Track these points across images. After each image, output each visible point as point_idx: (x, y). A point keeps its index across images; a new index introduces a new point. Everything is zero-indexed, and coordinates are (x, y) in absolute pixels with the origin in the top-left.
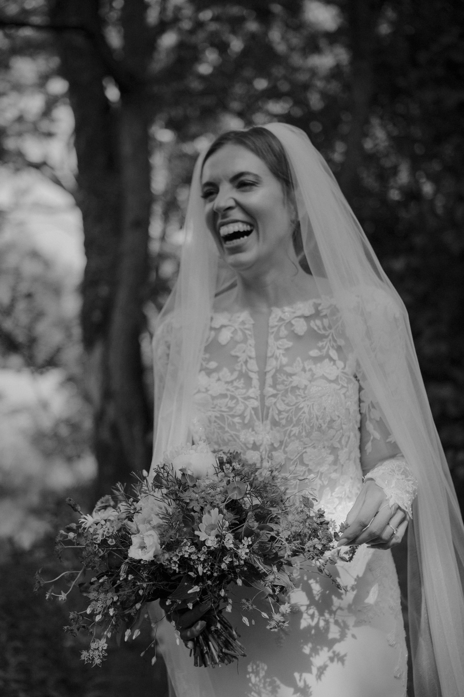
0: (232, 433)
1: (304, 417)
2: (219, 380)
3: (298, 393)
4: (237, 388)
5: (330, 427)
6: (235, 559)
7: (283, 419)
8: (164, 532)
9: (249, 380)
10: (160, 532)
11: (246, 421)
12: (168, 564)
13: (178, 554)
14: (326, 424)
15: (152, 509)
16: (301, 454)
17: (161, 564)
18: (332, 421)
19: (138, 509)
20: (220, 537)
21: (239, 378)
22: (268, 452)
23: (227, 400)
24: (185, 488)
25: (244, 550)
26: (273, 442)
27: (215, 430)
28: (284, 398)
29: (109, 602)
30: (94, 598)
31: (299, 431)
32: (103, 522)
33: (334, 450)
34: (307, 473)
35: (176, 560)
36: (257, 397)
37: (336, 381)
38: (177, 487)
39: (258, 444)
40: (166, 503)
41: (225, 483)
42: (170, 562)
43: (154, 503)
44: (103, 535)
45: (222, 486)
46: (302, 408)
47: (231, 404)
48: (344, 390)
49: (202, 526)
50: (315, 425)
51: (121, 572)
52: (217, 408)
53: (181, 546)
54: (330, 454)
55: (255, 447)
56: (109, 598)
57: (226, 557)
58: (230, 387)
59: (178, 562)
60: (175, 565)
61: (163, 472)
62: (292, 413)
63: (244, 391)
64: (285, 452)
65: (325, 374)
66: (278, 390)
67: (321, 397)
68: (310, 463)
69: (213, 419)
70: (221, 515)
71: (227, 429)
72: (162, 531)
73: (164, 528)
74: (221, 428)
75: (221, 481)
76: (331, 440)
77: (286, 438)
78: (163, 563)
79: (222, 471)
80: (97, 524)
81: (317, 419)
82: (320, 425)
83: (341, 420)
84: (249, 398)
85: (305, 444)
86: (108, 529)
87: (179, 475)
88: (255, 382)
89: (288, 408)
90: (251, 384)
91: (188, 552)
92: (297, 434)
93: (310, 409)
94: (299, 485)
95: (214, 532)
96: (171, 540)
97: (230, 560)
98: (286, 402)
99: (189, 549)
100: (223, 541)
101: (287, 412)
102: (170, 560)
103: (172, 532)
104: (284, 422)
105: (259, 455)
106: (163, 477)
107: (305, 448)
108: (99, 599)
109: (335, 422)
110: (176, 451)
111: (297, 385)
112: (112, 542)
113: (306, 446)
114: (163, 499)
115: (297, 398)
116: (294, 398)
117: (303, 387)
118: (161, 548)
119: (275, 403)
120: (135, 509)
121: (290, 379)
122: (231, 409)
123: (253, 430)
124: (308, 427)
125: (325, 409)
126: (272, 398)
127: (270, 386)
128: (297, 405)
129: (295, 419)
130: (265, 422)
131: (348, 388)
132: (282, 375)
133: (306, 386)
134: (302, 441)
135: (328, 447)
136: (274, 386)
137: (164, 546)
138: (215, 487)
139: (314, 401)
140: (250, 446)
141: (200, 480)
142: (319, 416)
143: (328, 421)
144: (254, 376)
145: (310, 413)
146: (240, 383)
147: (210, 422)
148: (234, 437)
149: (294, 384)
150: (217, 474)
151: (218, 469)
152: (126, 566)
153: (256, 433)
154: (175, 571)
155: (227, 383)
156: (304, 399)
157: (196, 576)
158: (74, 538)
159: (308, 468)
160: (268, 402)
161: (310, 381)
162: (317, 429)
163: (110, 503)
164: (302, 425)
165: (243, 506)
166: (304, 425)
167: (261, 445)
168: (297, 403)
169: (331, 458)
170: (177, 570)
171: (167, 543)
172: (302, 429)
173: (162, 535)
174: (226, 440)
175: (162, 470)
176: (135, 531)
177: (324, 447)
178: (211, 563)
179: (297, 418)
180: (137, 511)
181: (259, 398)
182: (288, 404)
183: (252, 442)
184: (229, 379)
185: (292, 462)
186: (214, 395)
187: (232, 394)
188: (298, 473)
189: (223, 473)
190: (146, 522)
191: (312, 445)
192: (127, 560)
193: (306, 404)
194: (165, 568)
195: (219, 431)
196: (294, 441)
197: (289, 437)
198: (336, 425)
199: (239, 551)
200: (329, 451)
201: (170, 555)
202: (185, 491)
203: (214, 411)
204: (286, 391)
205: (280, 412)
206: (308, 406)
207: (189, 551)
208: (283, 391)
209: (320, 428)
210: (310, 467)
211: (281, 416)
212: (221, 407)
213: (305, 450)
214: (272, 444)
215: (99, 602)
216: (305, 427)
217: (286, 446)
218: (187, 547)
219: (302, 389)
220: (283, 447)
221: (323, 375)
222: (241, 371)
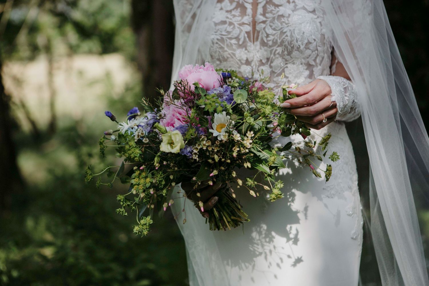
0: (230, 52)
1: (286, 40)
2: (221, 9)
3: (283, 20)
4: (234, 16)
5: (307, 48)
6: (242, 149)
7: (270, 40)
8: (185, 131)
9: (244, 9)
10: (182, 132)
11: (241, 43)
12: (190, 155)
13: (197, 147)
14: (304, 45)
15: (174, 115)
16: (283, 68)
17: (185, 155)
18: (309, 43)
19: (163, 115)
20: (230, 133)
21: (236, 8)
22: (257, 67)
23: (226, 25)
24: (199, 97)
25: (248, 141)
26: (261, 59)
27: (217, 49)
28: (272, 24)
29: (148, 185)
30: (136, 183)
31: (282, 51)
32: (136, 127)
33: (309, 66)
34: (287, 84)
35: (196, 152)
36: (250, 23)
37: (314, 12)
38: (193, 97)
39: (250, 60)
40: (184, 110)
41: (228, 93)
42: (191, 154)
43: (175, 111)
44: (138, 136)
45: (227, 95)
46: (285, 32)
47: (229, 29)
48: (319, 20)
49: (214, 125)
50: (295, 46)
51: (155, 163)
52: (219, 32)
53: (200, 141)
54: (306, 69)
55: (248, 63)
56: (148, 182)
57: (235, 147)
58: (229, 16)
59: (198, 153)
60: (196, 156)
61: (180, 86)
62: (277, 36)
63: (240, 18)
64: (271, 67)
65: (306, 6)
66: (266, 18)
67: (301, 24)
68: (290, 76)
69: (216, 41)
70: (229, 117)
71: (226, 49)
72: (184, 131)
73: (185, 128)
74: (222, 48)
75: (226, 91)
76: (308, 58)
77: (272, 55)
78: (186, 155)
79: (225, 84)
80: (132, 128)
81: (297, 41)
82: (299, 46)
83: (316, 43)
84: (244, 24)
85: (286, 61)
86: (142, 131)
87: (193, 88)
88: (249, 11)
89: (274, 32)
90: (245, 12)
91: (205, 145)
92: (280, 53)
93: (291, 33)
94: (280, 93)
95: (224, 129)
96: (192, 137)
97: (238, 149)
98: (273, 27)
99: (206, 143)
100: (232, 136)
101: (273, 35)
102: (191, 152)
103: (192, 131)
104: (270, 43)
105: (250, 69)
106: (181, 90)
107: (286, 64)
108: (140, 183)
109: (311, 44)
110: (188, 70)
111: (283, 14)
112: (146, 140)
113: (287, 62)
114: (182, 107)
115: (282, 24)
116: (279, 24)
117: (287, 15)
118: (185, 143)
119: (264, 28)
120: (160, 116)
121: (277, 9)
122: (229, 32)
123: (246, 49)
124: (289, 47)
125: (304, 33)
126: (262, 24)
127: (261, 15)
128: (281, 30)
129: (279, 41)
130: (255, 43)
131: (323, 18)
132: (271, 6)
133: (289, 15)
134: (284, 59)
135: (305, 64)
136: (264, 15)
137: (186, 142)
138: (221, 96)
139: (295, 27)
140: (244, 62)
141: (209, 91)
142: (299, 39)
143: (305, 43)
144: (249, 7)
145: (292, 36)
146: (237, 12)
147: (213, 43)
148: (232, 55)
149: (280, 13)
150: (222, 87)
151: (222, 82)
152: (158, 158)
153: (248, 52)
154: (196, 160)
155: (227, 11)
156: (287, 25)
157: (213, 162)
158: (115, 139)
159: (288, 80)
160: (258, 28)
161: (293, 11)
162: (296, 49)
163: (137, 113)
164: (285, 46)
165: (243, 109)
166: (286, 46)
167: (252, 61)
168: (281, 28)
169: (307, 73)
170: (198, 159)
171: (189, 140)
172: (285, 49)
173: (184, 134)
174: (226, 58)
175: (180, 85)
176: (164, 131)
177: (302, 64)
178: (223, 153)
179: (281, 40)
180: (161, 117)
181: (251, 24)
182: (274, 29)
183: (245, 59)
184: (229, 9)
185: (275, 75)
186: (217, 22)
187: (230, 21)
188: (280, 83)
189: (226, 86)
190: (169, 125)
191: (292, 62)
192: (159, 154)
193: (289, 29)
194: (188, 158)
195: (220, 50)
196: (278, 58)
197: (275, 55)
198: (312, 47)
199: (245, 142)
200: (305, 67)
201: (191, 148)
202: (200, 99)
203: (216, 35)
204: (274, 18)
205: (268, 36)
206: (290, 30)
207: (207, 144)
208: (271, 19)
209: (298, 49)
210: (289, 79)
211: (269, 39)
212: (221, 32)
213: (286, 66)
214: (261, 60)
215: (140, 185)
216: (287, 47)
217: (272, 62)
218: (205, 142)
219: (286, 17)
220: (269, 63)
221: (304, 6)
222: (238, 2)
